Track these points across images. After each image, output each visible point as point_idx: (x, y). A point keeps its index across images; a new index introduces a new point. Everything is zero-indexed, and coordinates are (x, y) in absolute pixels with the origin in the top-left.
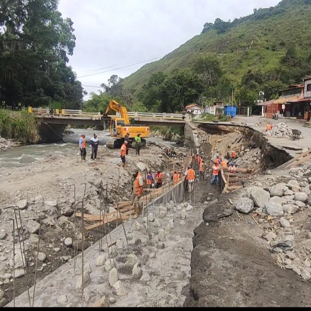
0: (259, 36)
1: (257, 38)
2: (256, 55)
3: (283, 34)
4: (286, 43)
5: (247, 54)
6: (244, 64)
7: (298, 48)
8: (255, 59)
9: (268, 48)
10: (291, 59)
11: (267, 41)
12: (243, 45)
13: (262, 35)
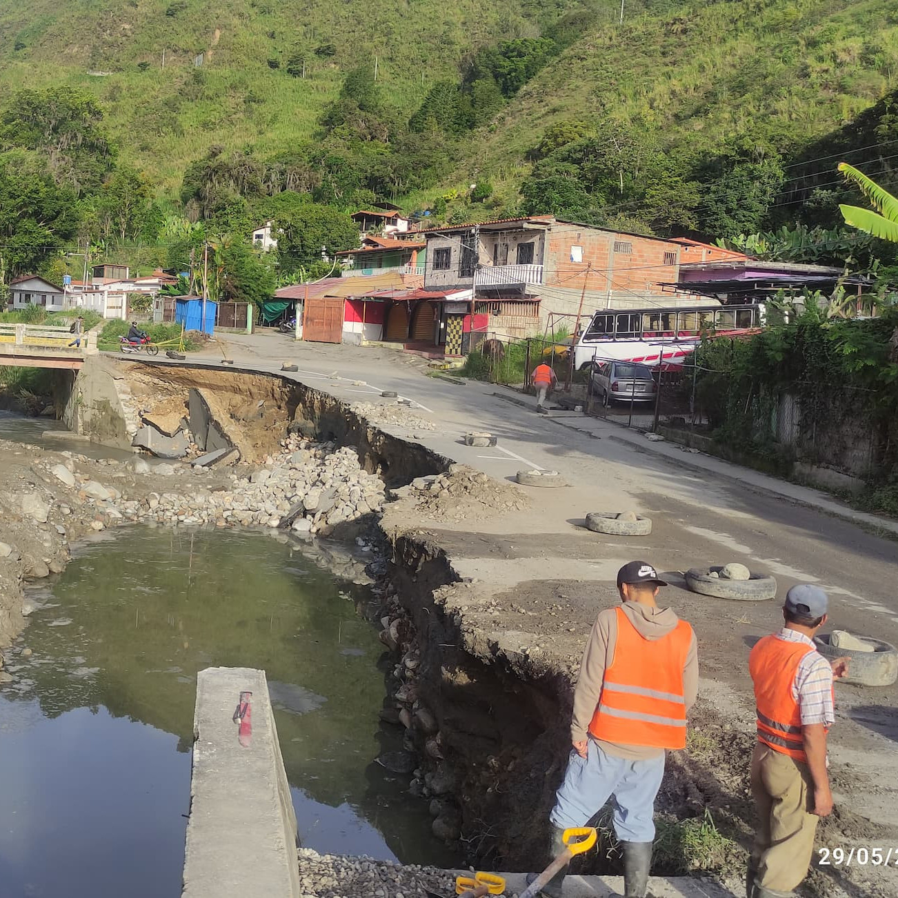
0: (241, 15)
1: (236, 21)
2: (234, 87)
3: (329, 16)
4: (339, 49)
5: (198, 78)
6: (189, 117)
7: (380, 71)
8: (230, 102)
9: (273, 65)
10: (358, 111)
11: (272, 36)
12: (182, 44)
13: (253, 11)
